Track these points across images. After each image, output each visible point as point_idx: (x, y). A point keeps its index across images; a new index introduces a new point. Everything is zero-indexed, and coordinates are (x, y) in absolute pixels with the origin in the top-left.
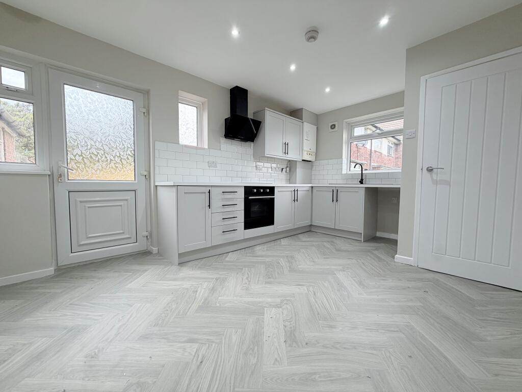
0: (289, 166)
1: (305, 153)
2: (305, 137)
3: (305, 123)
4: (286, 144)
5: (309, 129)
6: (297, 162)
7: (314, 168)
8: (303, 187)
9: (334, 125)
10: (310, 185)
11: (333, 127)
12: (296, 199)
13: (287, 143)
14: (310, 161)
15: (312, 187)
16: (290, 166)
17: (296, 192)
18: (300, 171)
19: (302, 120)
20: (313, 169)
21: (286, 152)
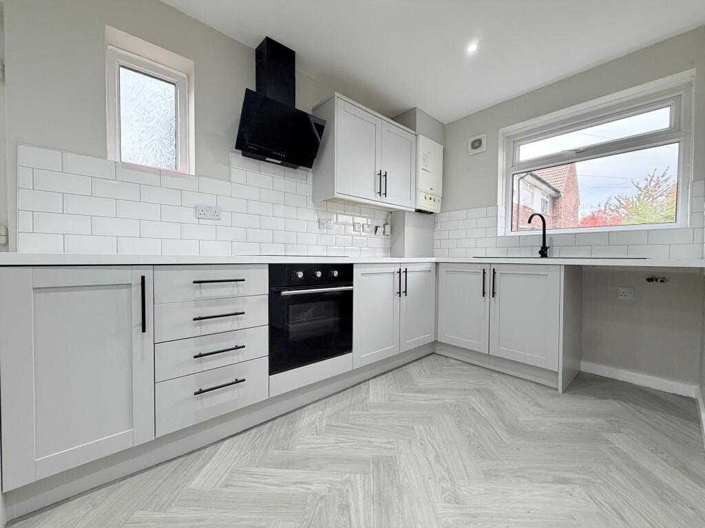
0: (389, 222)
1: (421, 196)
2: (421, 166)
3: (421, 137)
4: (382, 176)
5: (429, 150)
6: (406, 213)
7: (438, 227)
8: (416, 263)
9: (479, 141)
10: (434, 260)
11: (477, 144)
12: (403, 289)
13: (383, 174)
14: (431, 213)
15: (437, 264)
16: (392, 221)
17: (403, 275)
18: (411, 232)
19: (415, 130)
20: (436, 229)
21: (383, 192)
